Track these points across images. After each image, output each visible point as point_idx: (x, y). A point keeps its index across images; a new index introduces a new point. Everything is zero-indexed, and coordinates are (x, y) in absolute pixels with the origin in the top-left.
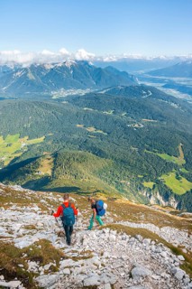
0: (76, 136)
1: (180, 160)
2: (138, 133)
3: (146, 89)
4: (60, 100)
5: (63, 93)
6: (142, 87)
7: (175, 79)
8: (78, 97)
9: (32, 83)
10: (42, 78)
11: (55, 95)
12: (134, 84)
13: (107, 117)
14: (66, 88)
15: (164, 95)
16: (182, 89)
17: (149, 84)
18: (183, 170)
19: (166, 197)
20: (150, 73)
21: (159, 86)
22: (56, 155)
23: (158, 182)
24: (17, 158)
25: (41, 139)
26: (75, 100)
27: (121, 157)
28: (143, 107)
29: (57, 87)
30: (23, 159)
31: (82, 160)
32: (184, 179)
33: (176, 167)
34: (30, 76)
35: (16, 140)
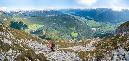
0: (51, 25)
1: (74, 29)
2: (65, 24)
3: (66, 15)
4: (48, 17)
5: (49, 16)
6: (65, 14)
7: (71, 12)
8: (52, 17)
9: (43, 14)
10: (45, 13)
11: (47, 16)
12: (63, 14)
13: (58, 21)
14: (49, 15)
15: (69, 16)
16: (73, 14)
17: (66, 14)
18: (75, 31)
19: (73, 39)
20: (66, 11)
21: (68, 14)
22: (47, 30)
23: (71, 35)
24: (38, 29)
25: (44, 26)
26: (51, 17)
27: (62, 30)
28: (66, 18)
29: (47, 15)
30: (39, 30)
31: (53, 31)
32: (76, 33)
33: (74, 30)
34: (43, 12)
35: (38, 25)
